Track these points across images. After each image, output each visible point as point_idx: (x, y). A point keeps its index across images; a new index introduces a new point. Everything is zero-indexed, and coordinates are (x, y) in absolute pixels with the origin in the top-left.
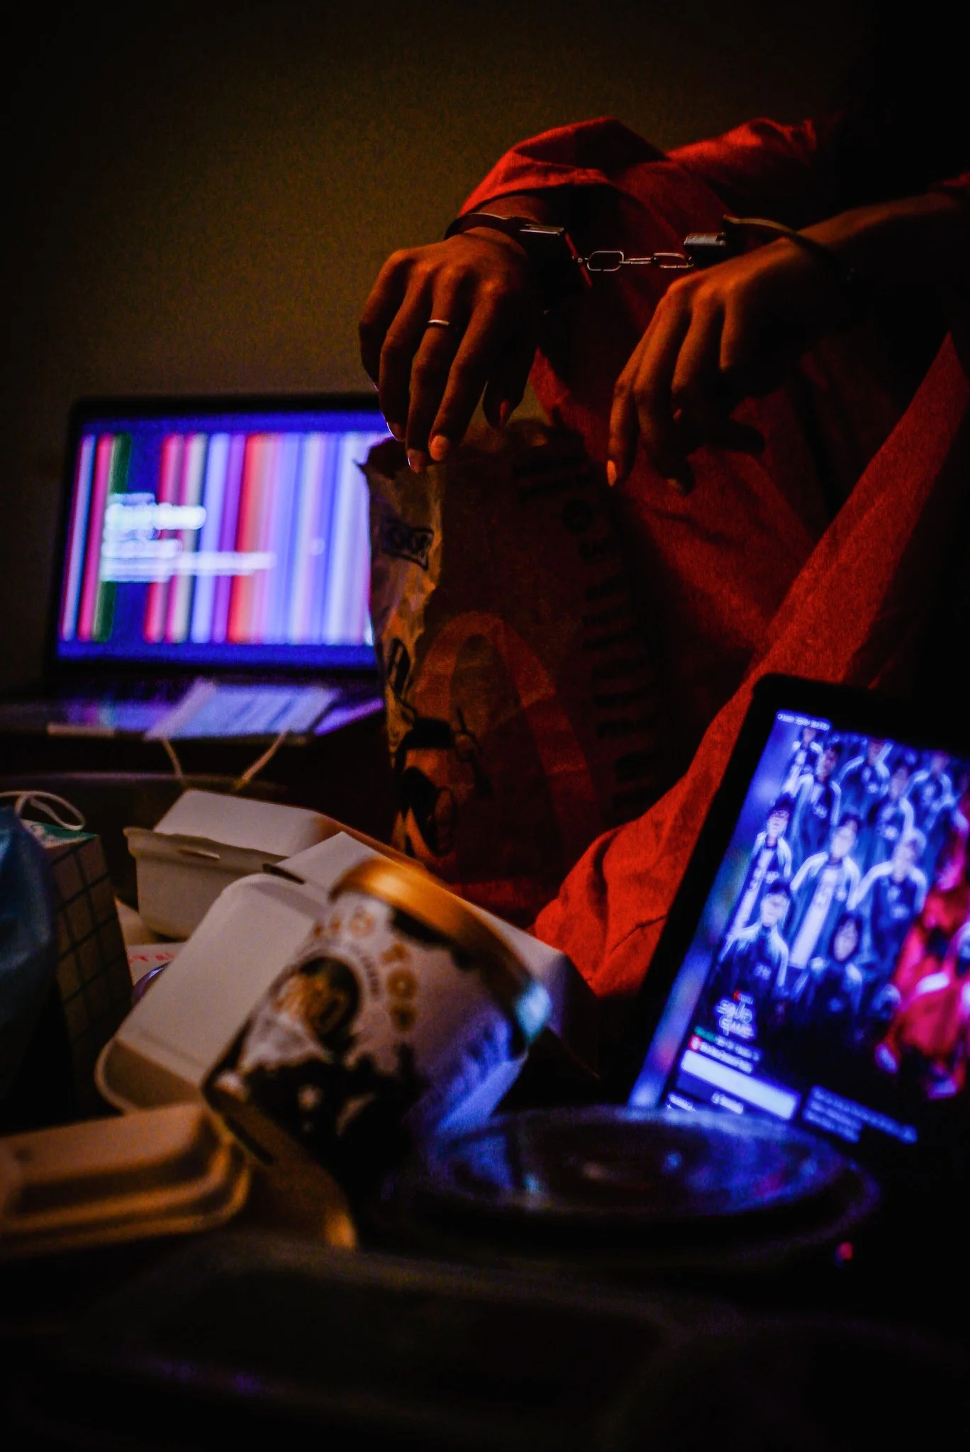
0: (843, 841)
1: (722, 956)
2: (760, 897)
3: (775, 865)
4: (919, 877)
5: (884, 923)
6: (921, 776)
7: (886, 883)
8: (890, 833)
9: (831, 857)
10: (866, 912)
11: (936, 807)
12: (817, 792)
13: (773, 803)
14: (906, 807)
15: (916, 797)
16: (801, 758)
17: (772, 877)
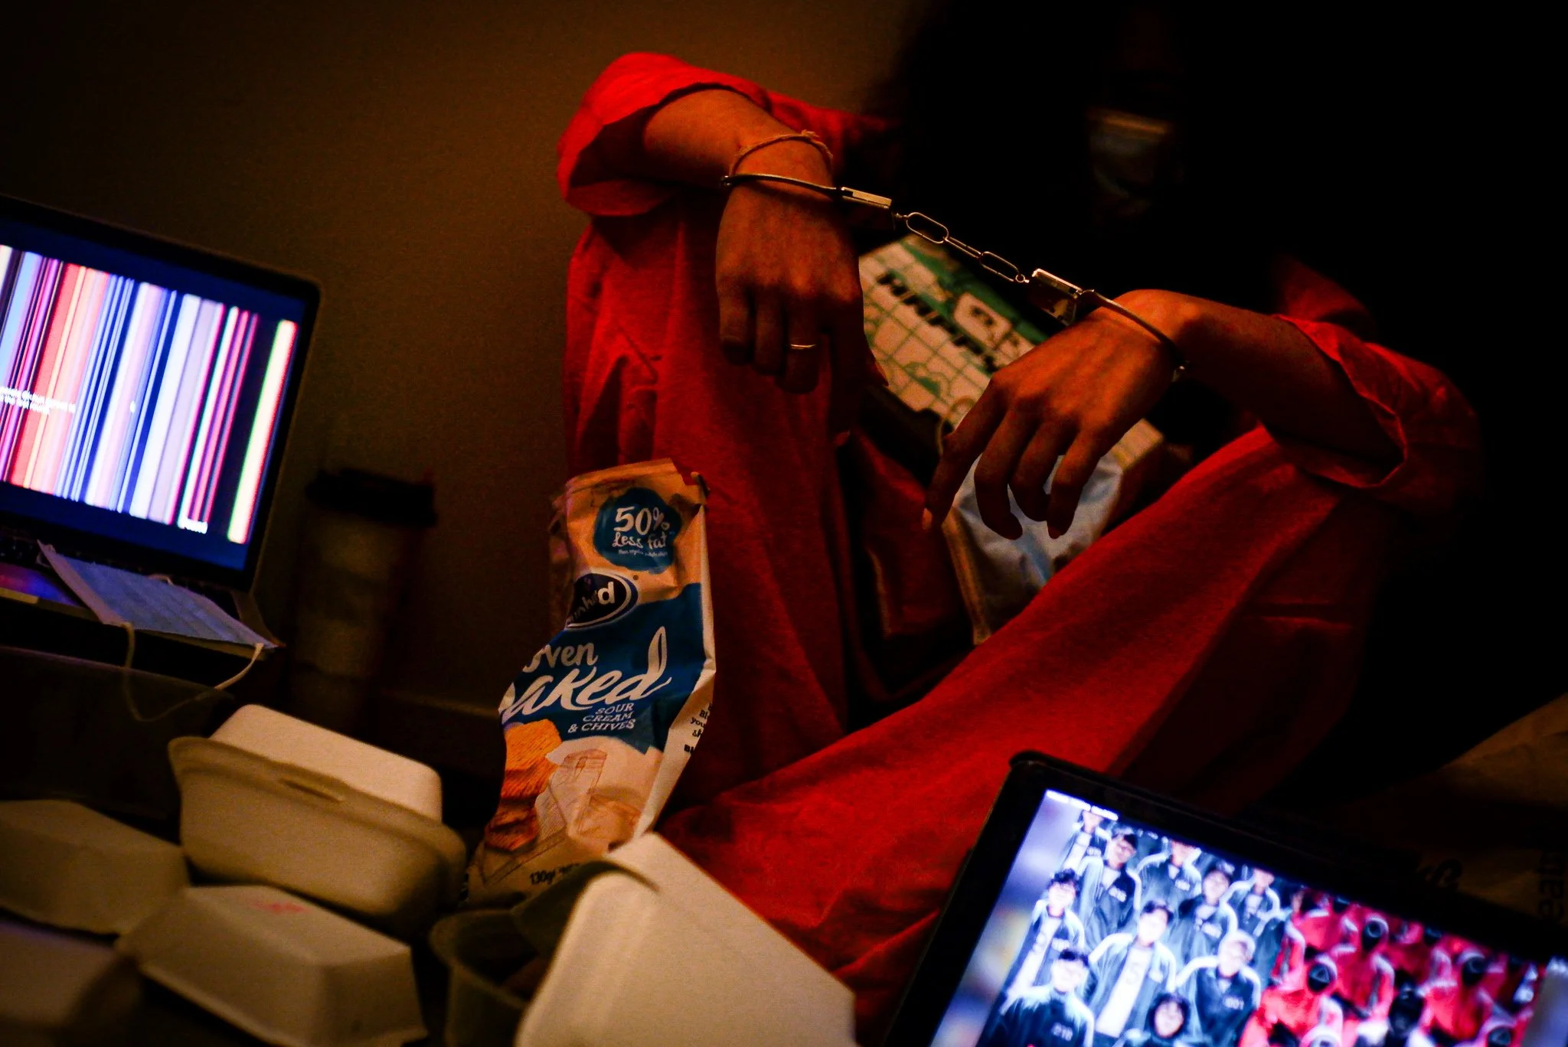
0: (1151, 926)
1: (1004, 1010)
2: (1047, 960)
3: (1062, 934)
4: (1250, 974)
5: (1214, 1009)
6: (1241, 886)
7: (1212, 974)
8: (1213, 930)
9: (1136, 939)
10: (1192, 997)
11: (1265, 917)
12: (1112, 876)
13: (1053, 876)
14: (1228, 911)
15: (1239, 905)
16: (1085, 839)
17: (1061, 945)
